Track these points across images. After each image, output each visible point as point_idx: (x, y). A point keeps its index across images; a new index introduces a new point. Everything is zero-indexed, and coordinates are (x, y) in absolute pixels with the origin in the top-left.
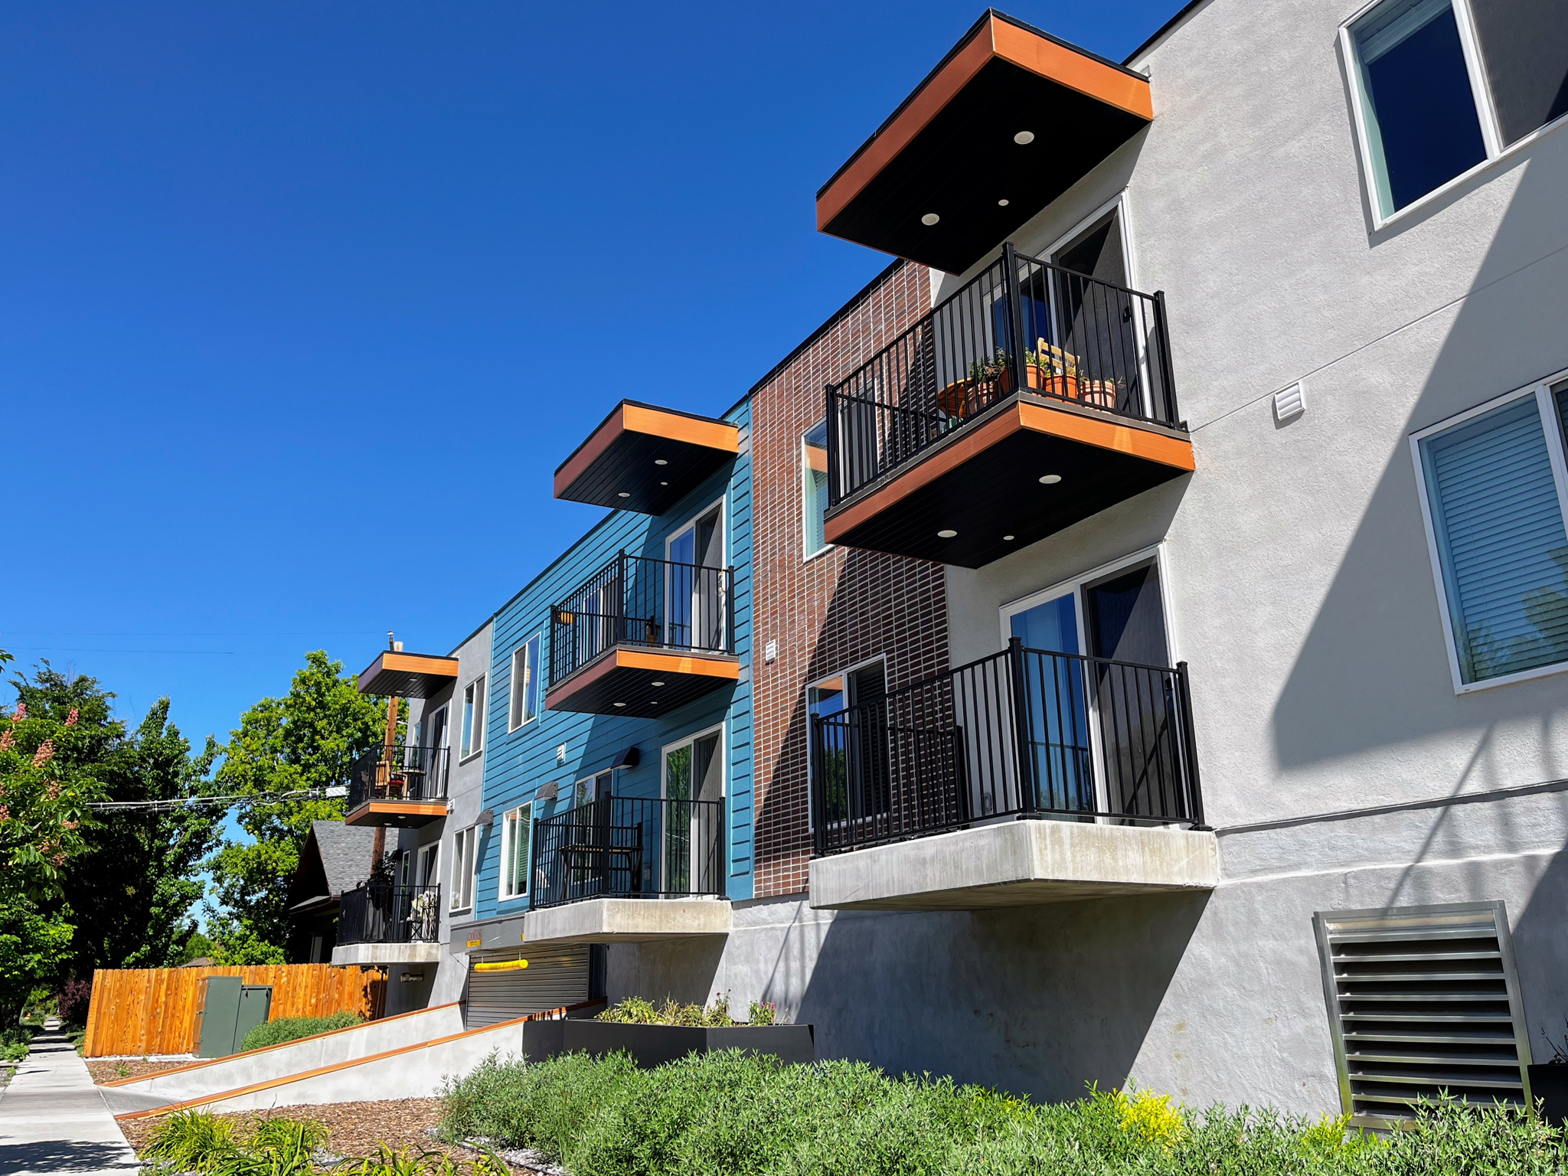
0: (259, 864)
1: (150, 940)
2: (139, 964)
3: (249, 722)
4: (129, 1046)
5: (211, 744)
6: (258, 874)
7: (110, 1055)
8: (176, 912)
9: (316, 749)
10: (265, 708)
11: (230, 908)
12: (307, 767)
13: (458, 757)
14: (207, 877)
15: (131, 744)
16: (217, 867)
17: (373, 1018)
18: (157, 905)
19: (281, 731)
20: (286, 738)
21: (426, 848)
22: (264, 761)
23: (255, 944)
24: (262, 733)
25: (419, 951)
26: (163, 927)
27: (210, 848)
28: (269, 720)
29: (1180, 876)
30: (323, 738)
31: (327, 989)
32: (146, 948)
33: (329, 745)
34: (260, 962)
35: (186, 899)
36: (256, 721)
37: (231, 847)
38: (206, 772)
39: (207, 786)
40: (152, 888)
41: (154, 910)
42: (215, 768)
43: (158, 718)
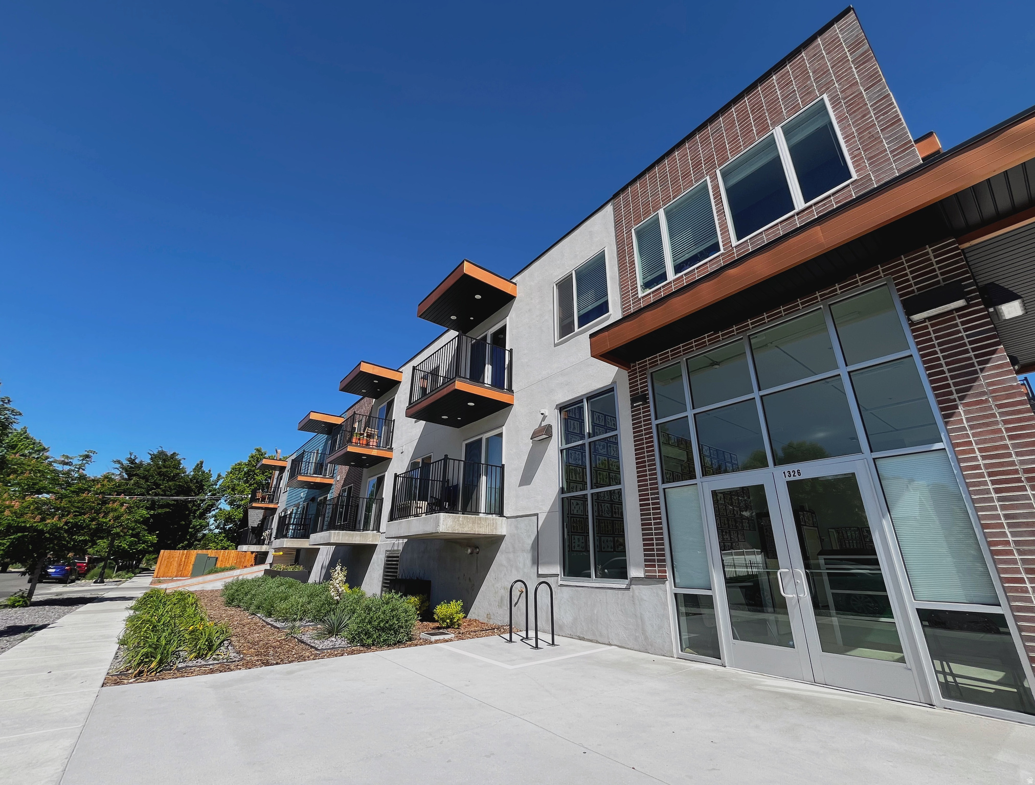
0: (229, 516)
1: (187, 540)
2: (184, 548)
3: (233, 469)
4: (170, 575)
5: (219, 476)
6: (229, 519)
7: (162, 577)
8: (198, 531)
9: (254, 479)
10: (239, 464)
11: (219, 530)
12: (251, 485)
13: (283, 491)
14: (212, 521)
15: (188, 476)
16: (215, 516)
17: (255, 565)
18: (191, 528)
19: (243, 473)
20: (244, 475)
22: (236, 482)
23: (225, 542)
24: (237, 472)
25: (264, 548)
26: (193, 536)
27: (214, 510)
28: (240, 468)
29: (369, 542)
30: (257, 476)
31: (240, 558)
32: (186, 542)
33: (258, 478)
34: (226, 549)
35: (203, 527)
36: (236, 469)
37: (221, 510)
38: (216, 485)
39: (215, 490)
40: (190, 522)
41: (190, 530)
42: (219, 483)
43: (199, 466)
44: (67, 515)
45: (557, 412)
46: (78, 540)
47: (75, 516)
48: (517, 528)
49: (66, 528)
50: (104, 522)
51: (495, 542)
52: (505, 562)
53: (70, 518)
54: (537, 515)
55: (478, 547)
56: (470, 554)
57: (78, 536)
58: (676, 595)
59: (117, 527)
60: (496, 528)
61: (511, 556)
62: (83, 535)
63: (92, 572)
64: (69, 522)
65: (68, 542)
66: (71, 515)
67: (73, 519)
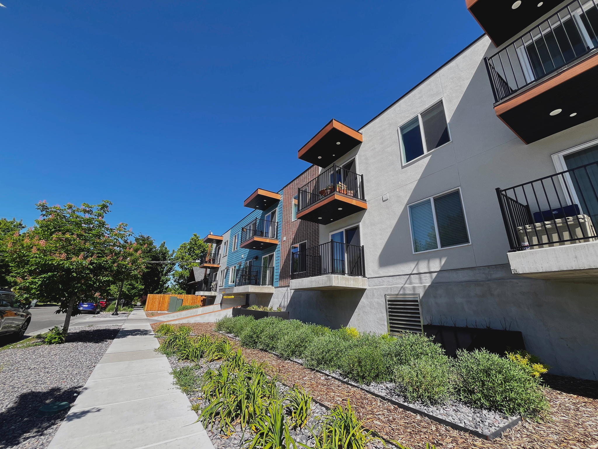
0: (182, 275)
1: (159, 289)
2: (157, 293)
3: (181, 247)
4: (154, 309)
5: (174, 251)
6: (181, 276)
7: (150, 311)
8: (165, 283)
9: (194, 253)
10: (184, 244)
11: (176, 283)
12: (192, 256)
13: (222, 256)
14: (171, 277)
15: (157, 250)
16: (173, 275)
17: (203, 306)
18: (161, 282)
19: (187, 249)
20: (188, 250)
21: (215, 273)
22: (184, 254)
23: (180, 290)
24: (184, 249)
25: (213, 293)
26: (162, 286)
27: (172, 271)
28: (185, 246)
29: (360, 286)
30: (196, 250)
31: (194, 300)
32: (159, 290)
33: (197, 252)
34: (181, 294)
35: (167, 280)
36: (183, 247)
37: (176, 271)
38: (172, 256)
39: (172, 259)
40: (160, 278)
41: (160, 283)
42: (174, 255)
43: (163, 245)
44: (91, 256)
46: (103, 280)
47: (98, 257)
49: (92, 267)
50: (124, 265)
53: (94, 259)
57: (103, 277)
59: (135, 269)
62: (107, 276)
63: (109, 307)
64: (94, 263)
65: (95, 283)
66: (95, 256)
67: (97, 260)
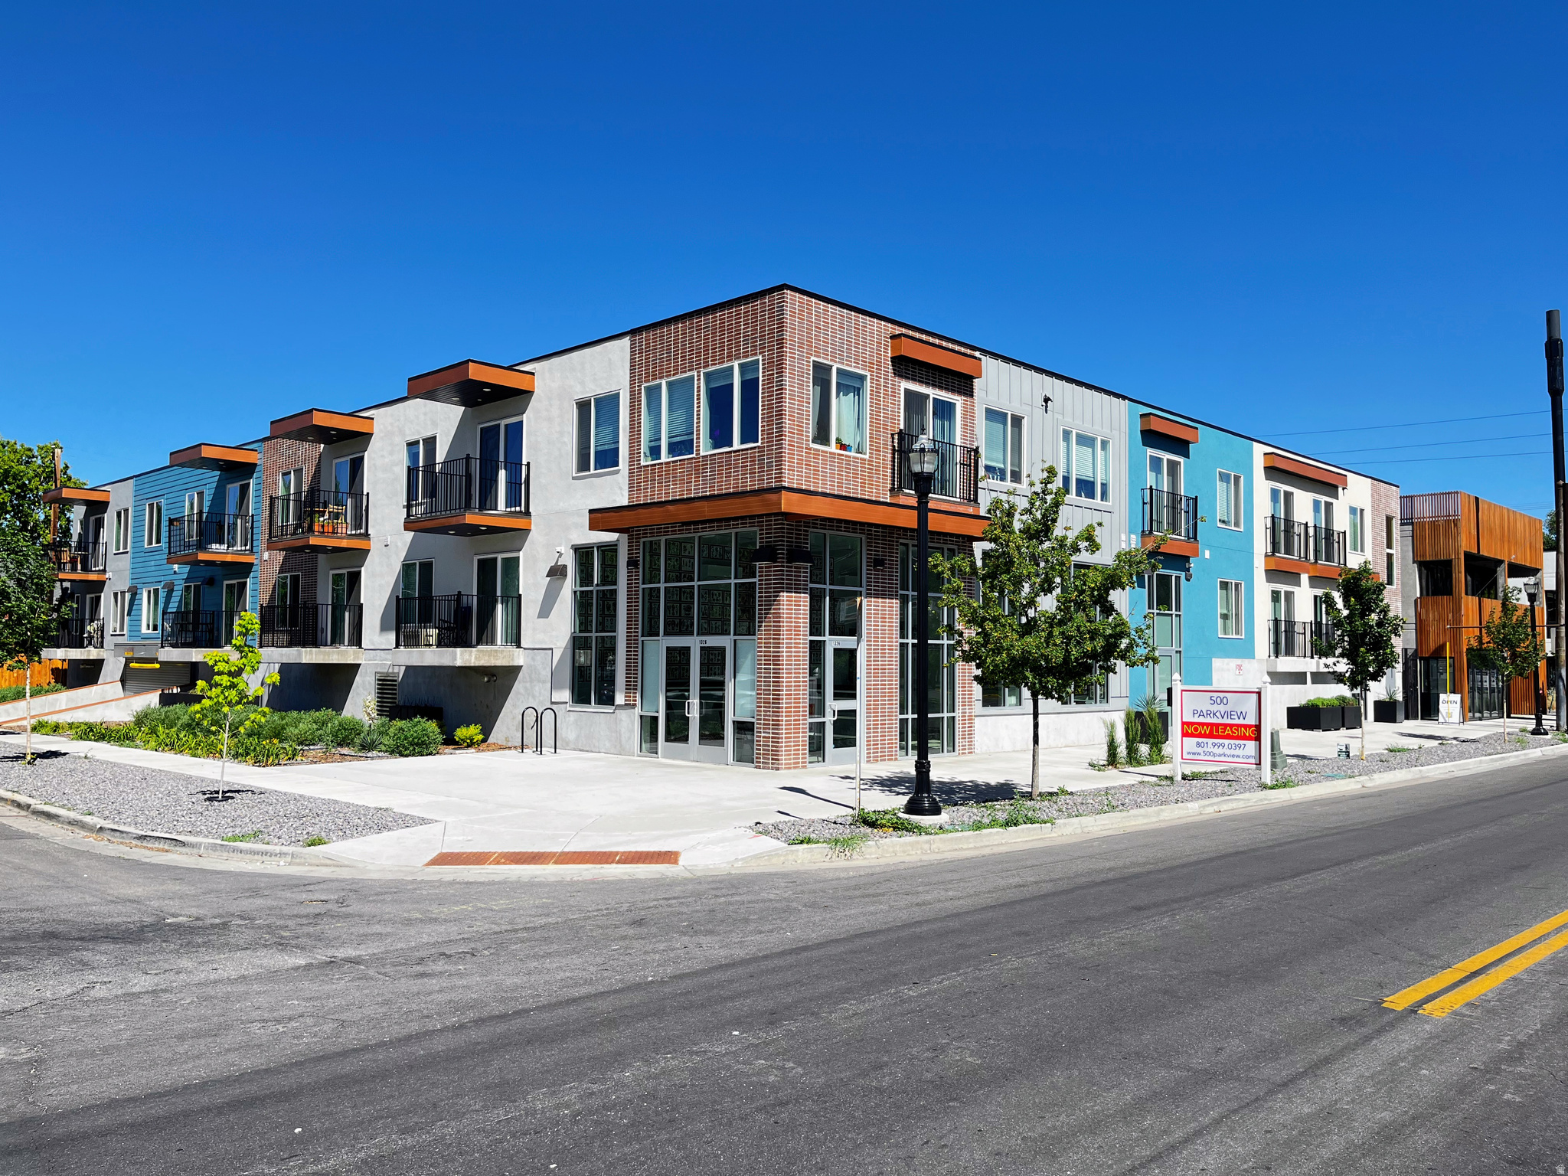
13: (112, 550)
21: (93, 597)
25: (91, 653)
45: (572, 552)
48: (533, 659)
51: (513, 672)
52: (522, 691)
54: (552, 649)
55: (495, 675)
56: (488, 682)
58: (641, 716)
60: (513, 660)
61: (528, 685)
